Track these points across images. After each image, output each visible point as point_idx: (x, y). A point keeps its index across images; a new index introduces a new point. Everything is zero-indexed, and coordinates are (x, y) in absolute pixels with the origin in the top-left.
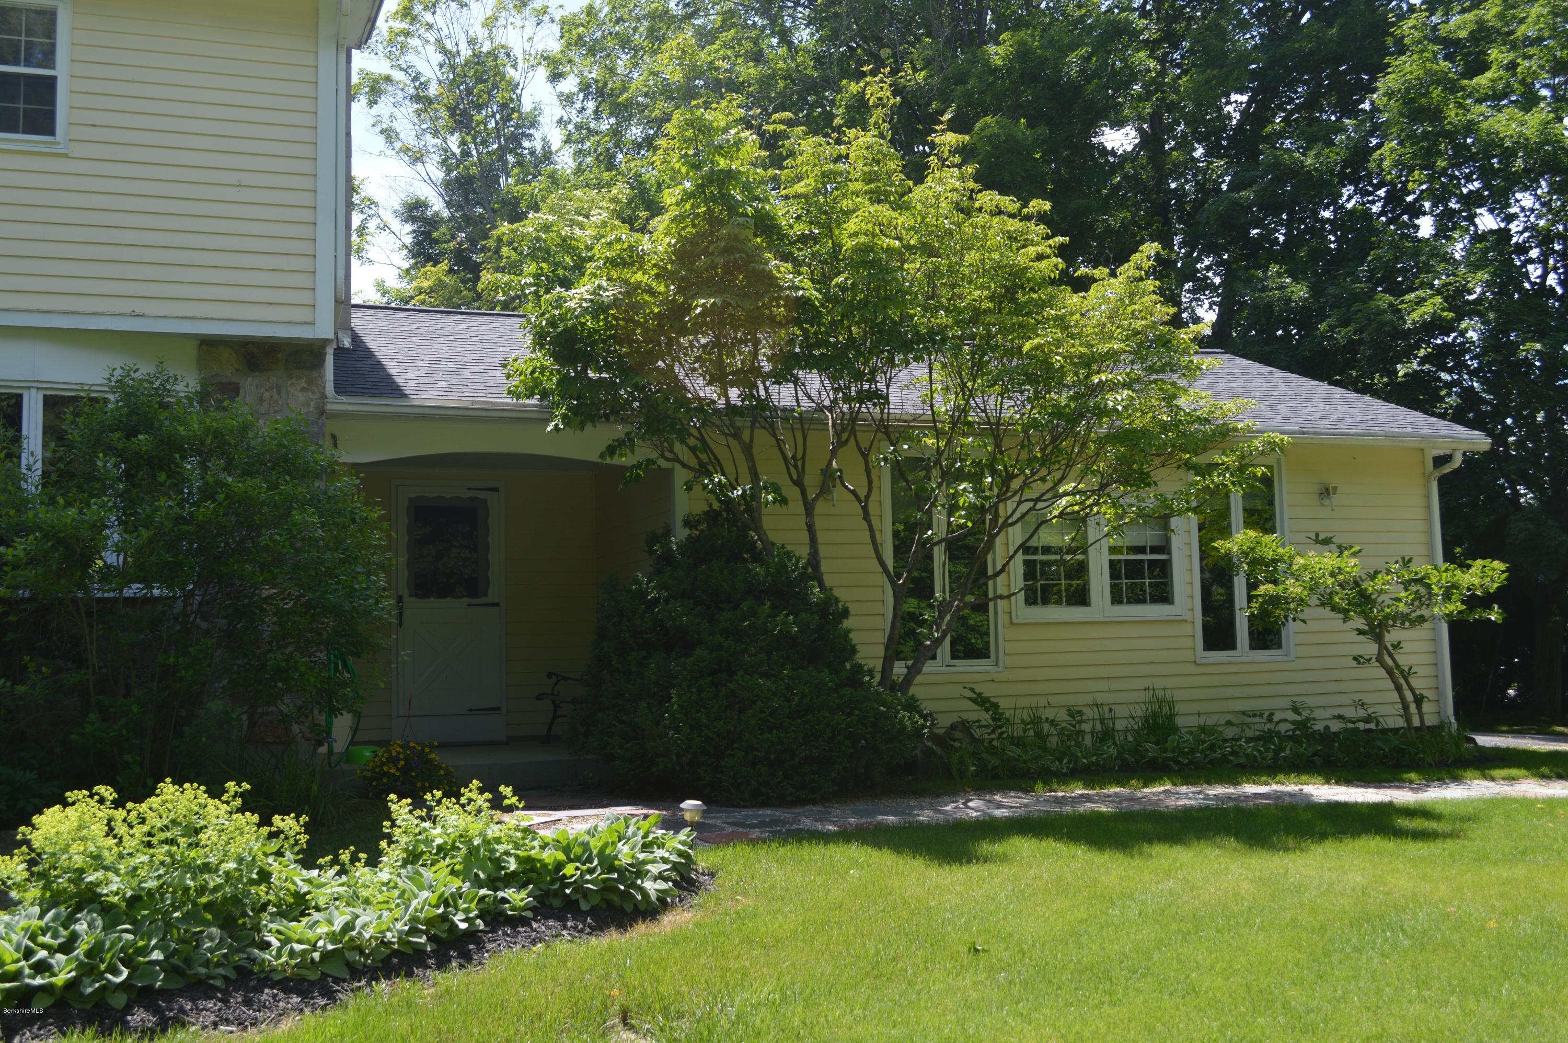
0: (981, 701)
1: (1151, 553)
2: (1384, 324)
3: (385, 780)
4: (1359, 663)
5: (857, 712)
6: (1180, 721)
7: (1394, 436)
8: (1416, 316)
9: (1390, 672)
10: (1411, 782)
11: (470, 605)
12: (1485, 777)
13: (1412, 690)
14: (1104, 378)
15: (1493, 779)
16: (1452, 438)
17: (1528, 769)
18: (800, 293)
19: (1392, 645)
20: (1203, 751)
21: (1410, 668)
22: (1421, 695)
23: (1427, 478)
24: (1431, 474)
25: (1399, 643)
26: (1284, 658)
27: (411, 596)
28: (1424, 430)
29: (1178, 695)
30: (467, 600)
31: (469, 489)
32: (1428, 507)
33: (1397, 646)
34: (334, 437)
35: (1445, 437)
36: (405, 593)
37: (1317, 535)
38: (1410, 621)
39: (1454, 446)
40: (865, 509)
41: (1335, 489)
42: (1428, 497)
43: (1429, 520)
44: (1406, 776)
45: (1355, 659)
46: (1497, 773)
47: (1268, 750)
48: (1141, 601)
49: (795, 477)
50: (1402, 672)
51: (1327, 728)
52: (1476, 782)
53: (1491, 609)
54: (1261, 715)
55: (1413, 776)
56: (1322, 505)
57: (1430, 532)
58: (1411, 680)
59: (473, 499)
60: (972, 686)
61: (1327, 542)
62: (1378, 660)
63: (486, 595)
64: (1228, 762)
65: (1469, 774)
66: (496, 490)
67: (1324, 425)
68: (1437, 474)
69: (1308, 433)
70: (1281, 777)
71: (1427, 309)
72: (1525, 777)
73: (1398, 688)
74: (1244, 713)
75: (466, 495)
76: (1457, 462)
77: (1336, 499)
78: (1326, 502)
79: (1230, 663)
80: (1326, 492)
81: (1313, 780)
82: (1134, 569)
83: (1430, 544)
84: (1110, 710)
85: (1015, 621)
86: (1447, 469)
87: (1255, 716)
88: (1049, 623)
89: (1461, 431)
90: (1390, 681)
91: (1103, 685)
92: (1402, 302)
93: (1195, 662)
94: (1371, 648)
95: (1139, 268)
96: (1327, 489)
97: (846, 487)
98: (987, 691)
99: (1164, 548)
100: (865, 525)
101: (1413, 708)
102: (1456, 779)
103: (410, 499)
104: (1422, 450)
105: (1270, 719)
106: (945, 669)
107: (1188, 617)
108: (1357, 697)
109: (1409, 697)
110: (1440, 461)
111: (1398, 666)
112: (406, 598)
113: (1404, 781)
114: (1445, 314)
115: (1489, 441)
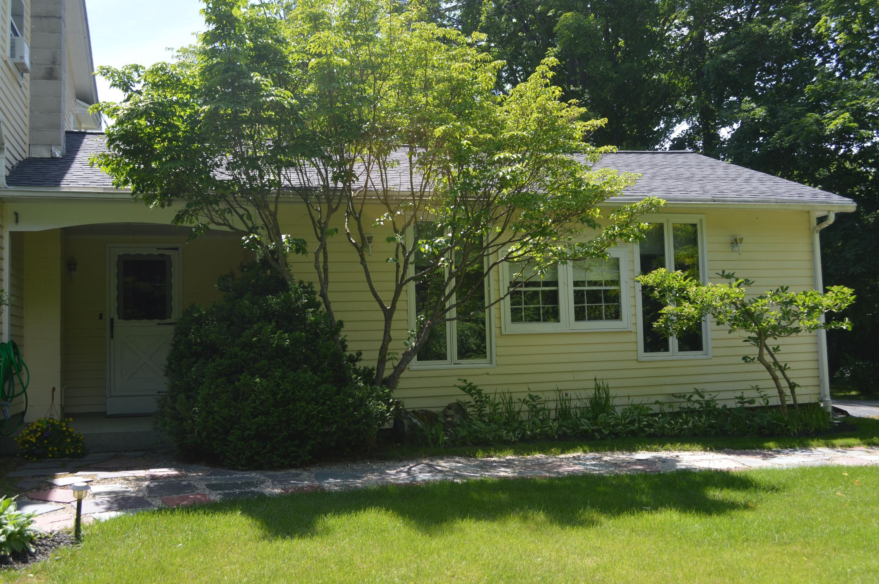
0: (469, 389)
1: (606, 285)
2: (811, 132)
3: (27, 446)
4: (746, 362)
5: (328, 402)
6: (613, 402)
7: (784, 202)
8: (832, 127)
9: (769, 368)
10: (770, 449)
11: (159, 324)
12: (827, 446)
13: (788, 380)
14: (502, 156)
15: (833, 446)
16: (827, 203)
17: (861, 439)
18: (271, 98)
19: (774, 348)
20: (624, 425)
21: (786, 365)
22: (794, 383)
23: (812, 231)
24: (814, 229)
25: (778, 347)
26: (705, 357)
27: (119, 318)
28: (807, 198)
29: (611, 384)
30: (157, 321)
31: (158, 249)
32: (813, 252)
33: (776, 349)
34: (16, 214)
35: (823, 202)
36: (116, 317)
37: (723, 272)
38: (788, 331)
39: (829, 209)
40: (362, 256)
41: (741, 239)
42: (812, 244)
43: (813, 260)
44: (766, 444)
45: (745, 358)
46: (838, 442)
47: (676, 423)
48: (599, 318)
49: (320, 236)
50: (780, 367)
51: (725, 406)
52: (819, 449)
53: (843, 321)
54: (684, 397)
55: (771, 444)
56: (733, 251)
57: (814, 269)
58: (786, 372)
59: (162, 255)
60: (465, 378)
61: (728, 277)
62: (758, 360)
63: (170, 318)
64: (644, 431)
65: (815, 443)
66: (176, 249)
67: (731, 195)
68: (819, 229)
69: (718, 201)
70: (668, 446)
71: (839, 121)
72: (859, 445)
73: (775, 379)
74: (673, 395)
75: (156, 252)
76: (832, 220)
77: (741, 246)
78: (736, 249)
79: (664, 361)
80: (735, 242)
81: (694, 448)
82: (594, 296)
83: (814, 277)
84: (566, 395)
85: (503, 333)
86: (825, 225)
87: (680, 397)
88: (529, 334)
89: (836, 198)
90: (768, 373)
91: (570, 377)
92: (825, 118)
93: (637, 360)
94: (753, 351)
95: (545, 77)
96: (736, 240)
97: (351, 241)
98: (476, 381)
99: (616, 282)
100: (362, 268)
101: (788, 392)
102: (805, 446)
103: (119, 256)
104: (809, 212)
105: (689, 400)
106: (453, 366)
107: (632, 329)
108: (754, 384)
109: (783, 383)
110: (821, 220)
111: (776, 363)
112: (116, 319)
113: (764, 448)
114: (852, 124)
115: (855, 204)
